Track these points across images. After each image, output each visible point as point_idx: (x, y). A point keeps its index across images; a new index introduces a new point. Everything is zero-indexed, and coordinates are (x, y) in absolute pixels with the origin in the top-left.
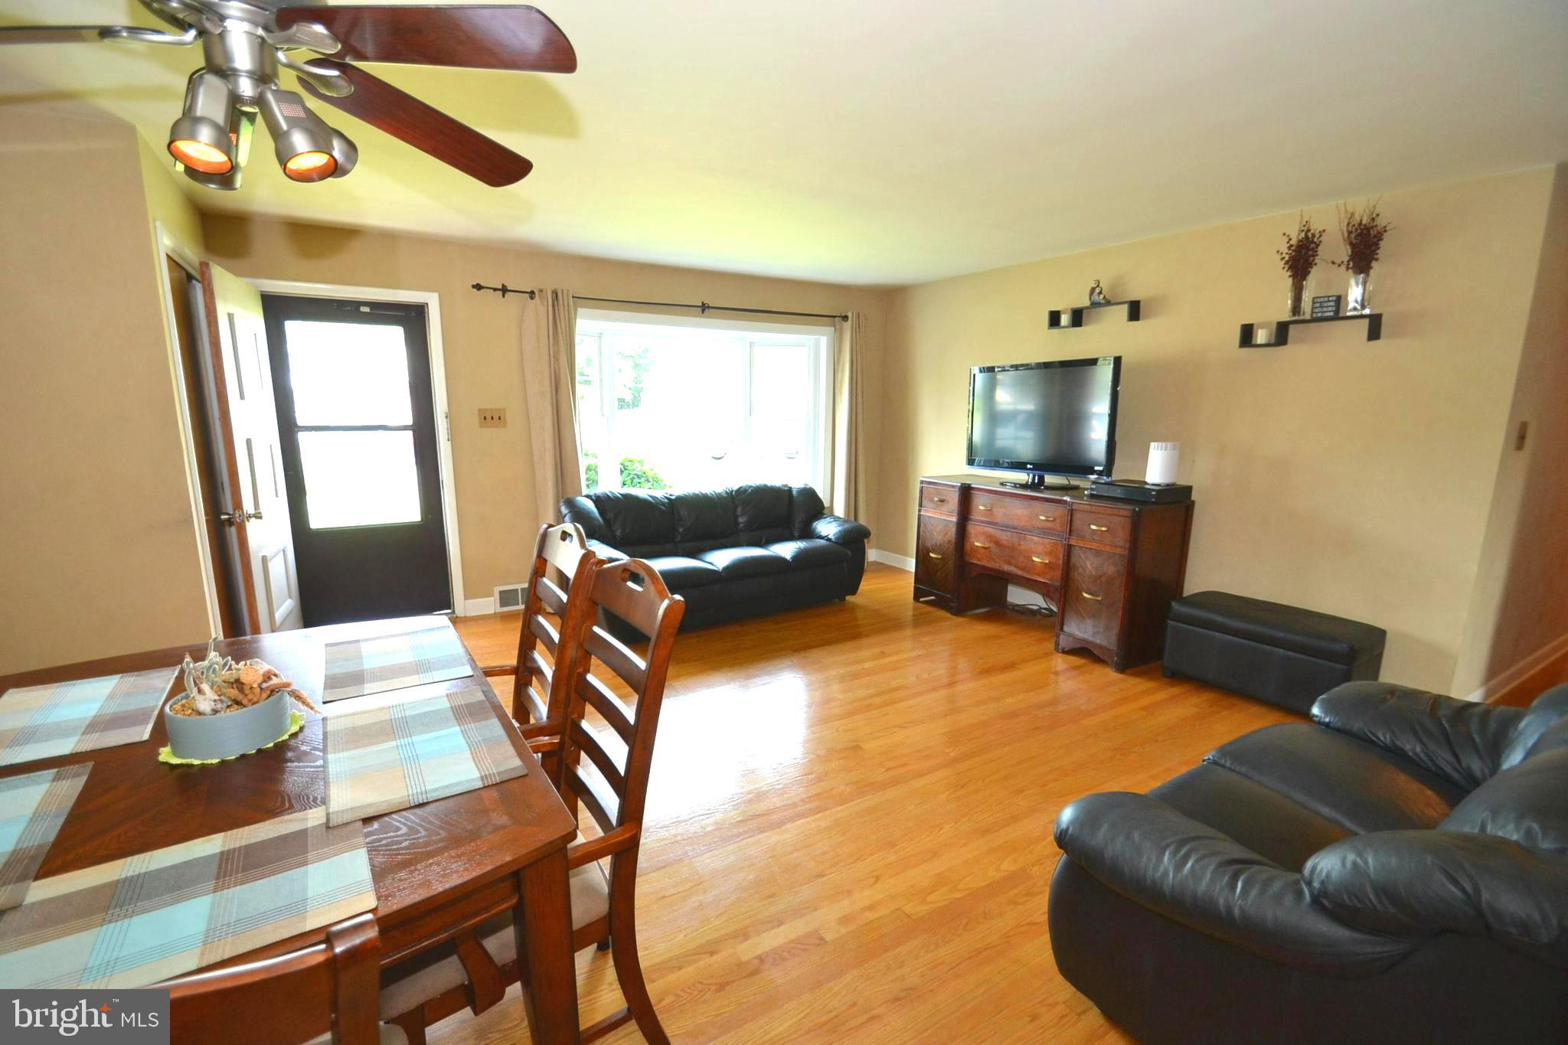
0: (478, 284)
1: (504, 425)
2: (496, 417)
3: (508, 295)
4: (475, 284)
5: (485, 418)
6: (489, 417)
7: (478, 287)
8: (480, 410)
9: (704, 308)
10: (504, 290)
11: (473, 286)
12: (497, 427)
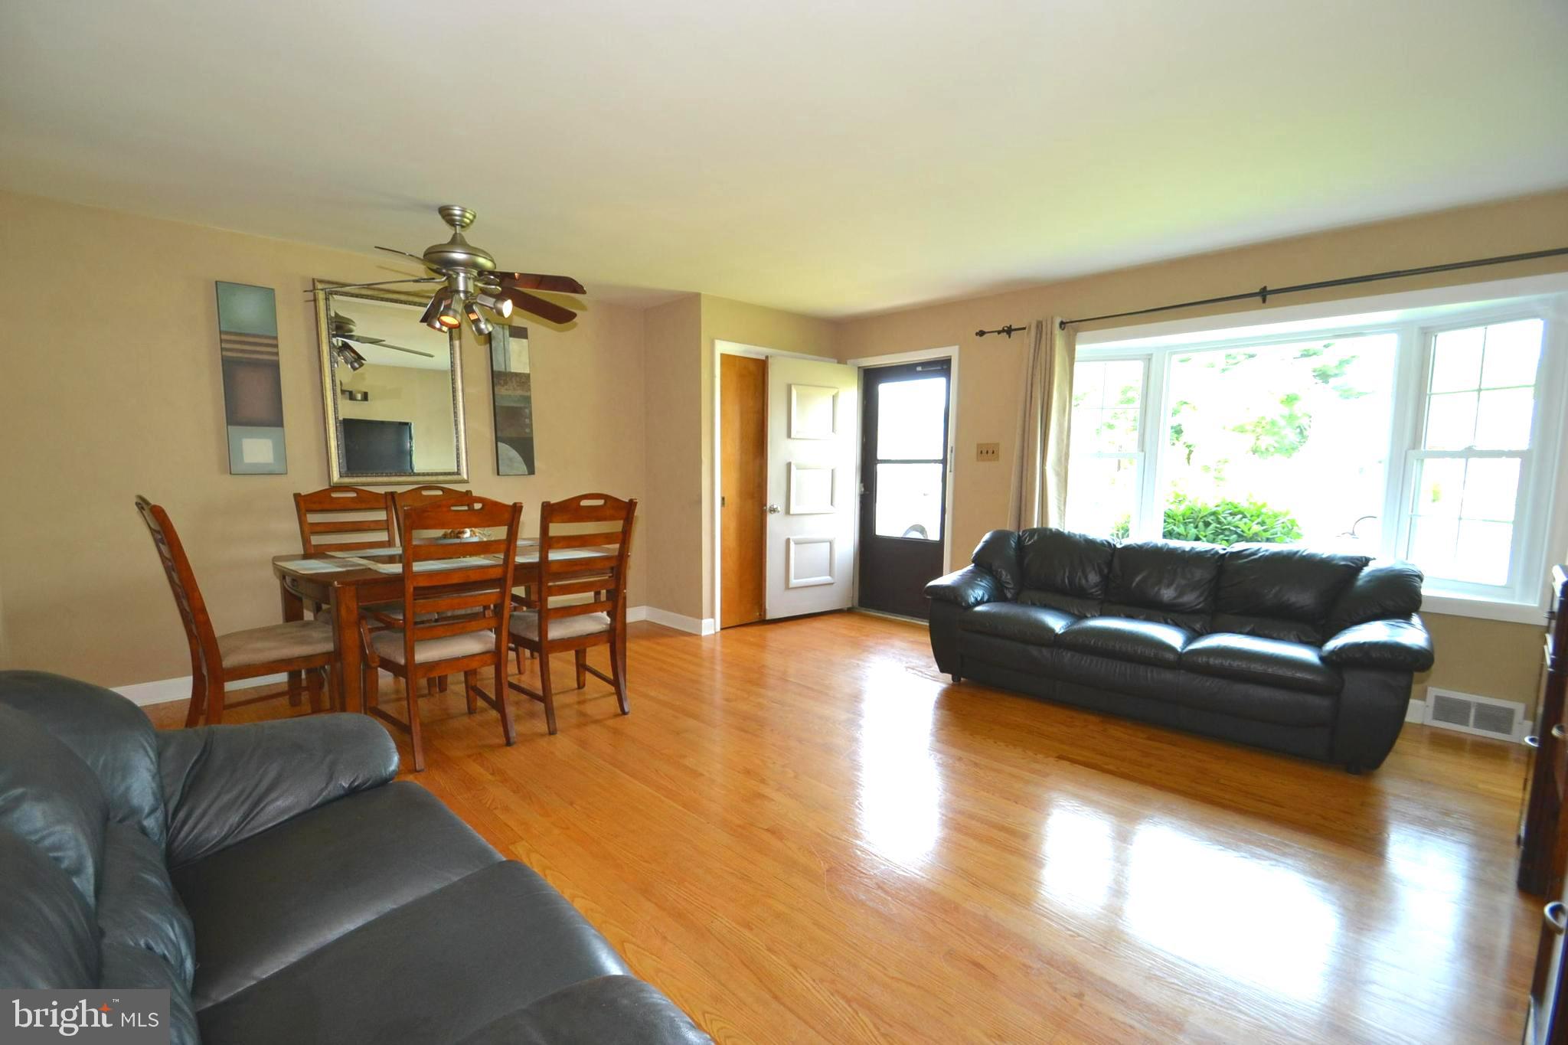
0: (981, 331)
1: (997, 459)
2: (990, 452)
3: (1013, 333)
4: (978, 331)
5: (981, 452)
6: (984, 452)
7: (981, 333)
8: (978, 445)
9: (1264, 294)
10: (1009, 331)
11: (977, 334)
12: (989, 460)
